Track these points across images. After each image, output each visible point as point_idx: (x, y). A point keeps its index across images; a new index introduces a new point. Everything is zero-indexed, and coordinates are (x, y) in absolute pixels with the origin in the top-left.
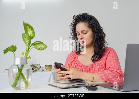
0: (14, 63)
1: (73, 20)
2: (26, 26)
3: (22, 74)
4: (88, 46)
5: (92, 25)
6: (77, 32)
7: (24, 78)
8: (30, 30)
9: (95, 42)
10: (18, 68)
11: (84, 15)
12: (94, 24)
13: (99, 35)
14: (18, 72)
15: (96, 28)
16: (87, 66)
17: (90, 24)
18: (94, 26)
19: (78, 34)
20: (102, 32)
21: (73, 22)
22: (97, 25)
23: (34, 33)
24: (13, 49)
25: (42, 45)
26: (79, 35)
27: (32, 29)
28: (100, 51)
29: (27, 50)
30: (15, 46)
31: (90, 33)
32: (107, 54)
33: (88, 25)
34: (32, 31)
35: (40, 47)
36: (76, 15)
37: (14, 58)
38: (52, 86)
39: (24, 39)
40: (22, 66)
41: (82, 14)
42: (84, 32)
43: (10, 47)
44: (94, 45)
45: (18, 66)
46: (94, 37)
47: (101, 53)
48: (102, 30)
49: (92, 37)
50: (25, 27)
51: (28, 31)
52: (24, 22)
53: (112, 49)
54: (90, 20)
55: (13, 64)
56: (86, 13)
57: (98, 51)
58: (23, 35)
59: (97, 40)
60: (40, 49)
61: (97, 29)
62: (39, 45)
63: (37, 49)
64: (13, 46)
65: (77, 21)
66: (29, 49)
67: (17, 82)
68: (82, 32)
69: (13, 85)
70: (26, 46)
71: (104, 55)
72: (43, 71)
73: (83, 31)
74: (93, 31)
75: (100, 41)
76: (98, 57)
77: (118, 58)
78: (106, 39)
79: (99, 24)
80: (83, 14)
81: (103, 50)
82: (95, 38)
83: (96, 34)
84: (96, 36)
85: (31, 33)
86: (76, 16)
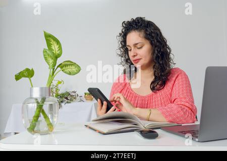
0: (31, 95)
1: (122, 28)
2: (49, 38)
3: (43, 112)
4: (144, 67)
5: (149, 34)
6: (128, 46)
7: (46, 117)
8: (56, 44)
9: (155, 61)
10: (38, 103)
11: (138, 20)
12: (154, 33)
13: (160, 50)
14: (37, 108)
15: (157, 39)
16: (143, 97)
17: (146, 34)
18: (153, 37)
19: (129, 49)
20: (166, 45)
21: (122, 32)
22: (158, 35)
23: (60, 48)
24: (29, 73)
25: (73, 67)
26: (131, 50)
27: (58, 42)
28: (162, 74)
29: (51, 74)
30: (31, 69)
31: (147, 47)
32: (174, 78)
33: (145, 34)
34: (58, 46)
35: (70, 70)
36: (126, 21)
37: (31, 87)
38: (90, 128)
39: (45, 58)
40: (44, 100)
41: (134, 19)
42: (139, 46)
43: (24, 70)
44: (154, 66)
45: (37, 99)
46: (153, 53)
47: (163, 78)
48: (166, 43)
49: (150, 54)
50: (46, 40)
51: (53, 46)
52: (45, 32)
53: (181, 71)
54: (148, 27)
55: (29, 96)
56: (142, 17)
57: (160, 74)
58: (45, 51)
59: (157, 57)
60: (70, 74)
61: (158, 41)
62: (69, 67)
63: (66, 73)
64: (27, 70)
65: (128, 30)
66: (53, 73)
67: (35, 124)
68: (135, 45)
69: (30, 128)
70: (49, 68)
71: (169, 80)
72: (81, 101)
73: (137, 44)
74: (152, 44)
75: (162, 59)
76: (159, 84)
77: (190, 84)
78: (171, 56)
79: (160, 33)
80: (137, 18)
81: (167, 73)
82: (155, 55)
83: (156, 48)
84: (156, 52)
85: (57, 49)
86: (126, 23)
